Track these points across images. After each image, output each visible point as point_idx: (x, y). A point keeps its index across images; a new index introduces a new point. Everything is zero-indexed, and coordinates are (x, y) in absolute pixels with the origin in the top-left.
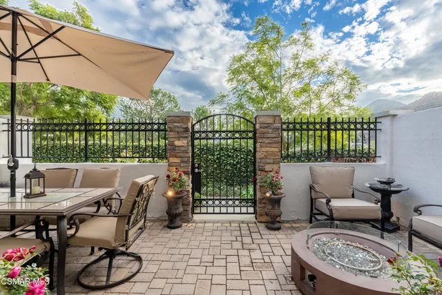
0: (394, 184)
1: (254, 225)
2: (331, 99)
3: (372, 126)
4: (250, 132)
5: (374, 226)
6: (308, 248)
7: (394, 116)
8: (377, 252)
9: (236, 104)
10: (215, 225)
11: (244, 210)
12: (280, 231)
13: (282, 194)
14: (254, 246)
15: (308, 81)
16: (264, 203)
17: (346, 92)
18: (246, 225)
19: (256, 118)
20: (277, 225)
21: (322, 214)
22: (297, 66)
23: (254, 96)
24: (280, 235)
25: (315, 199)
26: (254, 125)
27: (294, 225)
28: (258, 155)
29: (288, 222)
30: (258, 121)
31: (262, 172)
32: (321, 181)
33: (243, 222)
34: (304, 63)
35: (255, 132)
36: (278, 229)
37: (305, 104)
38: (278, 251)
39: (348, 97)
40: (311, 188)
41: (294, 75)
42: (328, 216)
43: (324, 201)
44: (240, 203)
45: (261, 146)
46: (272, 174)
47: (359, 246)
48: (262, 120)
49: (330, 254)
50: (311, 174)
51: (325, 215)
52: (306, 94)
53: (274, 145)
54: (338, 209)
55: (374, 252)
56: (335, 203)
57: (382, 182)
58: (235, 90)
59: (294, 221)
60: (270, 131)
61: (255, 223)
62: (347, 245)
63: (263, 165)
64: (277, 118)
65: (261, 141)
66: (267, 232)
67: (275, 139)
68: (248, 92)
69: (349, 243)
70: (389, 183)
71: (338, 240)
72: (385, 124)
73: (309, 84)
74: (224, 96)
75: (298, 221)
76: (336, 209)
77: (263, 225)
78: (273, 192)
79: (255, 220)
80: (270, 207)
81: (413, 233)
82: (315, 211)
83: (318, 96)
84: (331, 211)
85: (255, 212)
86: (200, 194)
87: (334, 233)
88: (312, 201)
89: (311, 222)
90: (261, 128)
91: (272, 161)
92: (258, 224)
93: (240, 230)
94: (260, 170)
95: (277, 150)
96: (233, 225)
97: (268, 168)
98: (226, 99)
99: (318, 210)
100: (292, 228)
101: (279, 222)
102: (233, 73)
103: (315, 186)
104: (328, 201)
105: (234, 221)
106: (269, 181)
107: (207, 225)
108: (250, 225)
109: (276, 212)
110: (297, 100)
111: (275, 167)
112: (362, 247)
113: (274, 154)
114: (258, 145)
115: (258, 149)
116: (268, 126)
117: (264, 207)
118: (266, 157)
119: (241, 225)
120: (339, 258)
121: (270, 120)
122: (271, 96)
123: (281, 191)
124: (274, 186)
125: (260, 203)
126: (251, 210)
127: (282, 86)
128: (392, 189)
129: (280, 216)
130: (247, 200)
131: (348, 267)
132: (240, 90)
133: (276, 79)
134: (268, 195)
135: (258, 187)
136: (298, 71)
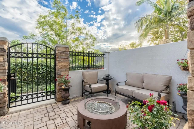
0: (110, 76)
1: (55, 104)
2: (86, 45)
3: (103, 56)
4: (53, 55)
5: (104, 93)
6: (85, 109)
7: (109, 52)
8: (109, 103)
9: (42, 41)
10: (28, 111)
11: (49, 97)
12: (69, 104)
13: (70, 86)
14: (56, 116)
15: (78, 36)
16: (61, 92)
17: (92, 43)
18: (50, 106)
19: (56, 48)
20: (68, 101)
21: (87, 91)
22: (74, 29)
23: (52, 39)
24: (69, 106)
25: (84, 86)
26: (55, 52)
27: (76, 99)
28: (57, 67)
29: (73, 98)
30: (57, 49)
31: (60, 76)
32: (87, 78)
33: (48, 105)
34: (76, 28)
35: (55, 55)
36: (68, 103)
37: (77, 46)
38: (70, 115)
39: (93, 45)
40: (82, 81)
41: (72, 33)
42: (90, 92)
43: (88, 86)
44: (47, 94)
45: (59, 63)
46: (65, 76)
47: (103, 102)
48: (59, 49)
49: (94, 109)
50: (83, 75)
51: (89, 92)
52: (77, 42)
53: (66, 62)
54: (94, 88)
55: (108, 103)
56: (93, 86)
57: (106, 76)
58: (41, 33)
59: (75, 98)
60: (64, 55)
61: (56, 103)
62: (99, 102)
63: (60, 72)
64: (67, 49)
65: (59, 60)
66: (63, 106)
67: (67, 59)
68: (49, 36)
69: (99, 101)
70: (108, 76)
71: (96, 101)
72: (106, 55)
73: (78, 37)
74: (34, 36)
75: (77, 97)
76: (93, 89)
77: (60, 103)
78: (65, 85)
79: (55, 101)
80: (64, 93)
81: (117, 92)
82: (84, 91)
83: (82, 43)
84: (91, 90)
85: (55, 97)
86: (16, 93)
87: (94, 99)
88: (83, 87)
89: (82, 96)
90: (59, 53)
91: (64, 70)
92: (57, 103)
93: (47, 109)
94: (58, 75)
95: (67, 64)
96: (41, 108)
97: (62, 73)
98: (35, 37)
99: (86, 90)
100: (75, 101)
101: (68, 99)
102: (40, 24)
103: (84, 80)
104: (90, 86)
105: (42, 105)
106: (63, 80)
107: (21, 112)
108: (52, 105)
109: (67, 95)
110: (73, 44)
111: (66, 73)
112: (104, 102)
113: (66, 66)
114: (57, 62)
115: (57, 64)
116: (63, 52)
117: (61, 94)
118: (61, 68)
119: (47, 106)
120: (98, 109)
121: (64, 50)
122: (62, 40)
123: (70, 84)
124: (66, 82)
125: (58, 92)
126: (53, 96)
127: (67, 37)
128: (110, 78)
129: (69, 96)
130: (51, 92)
131: (102, 112)
132: (45, 34)
133: (64, 32)
134: (63, 87)
135: (57, 84)
136: (74, 31)
